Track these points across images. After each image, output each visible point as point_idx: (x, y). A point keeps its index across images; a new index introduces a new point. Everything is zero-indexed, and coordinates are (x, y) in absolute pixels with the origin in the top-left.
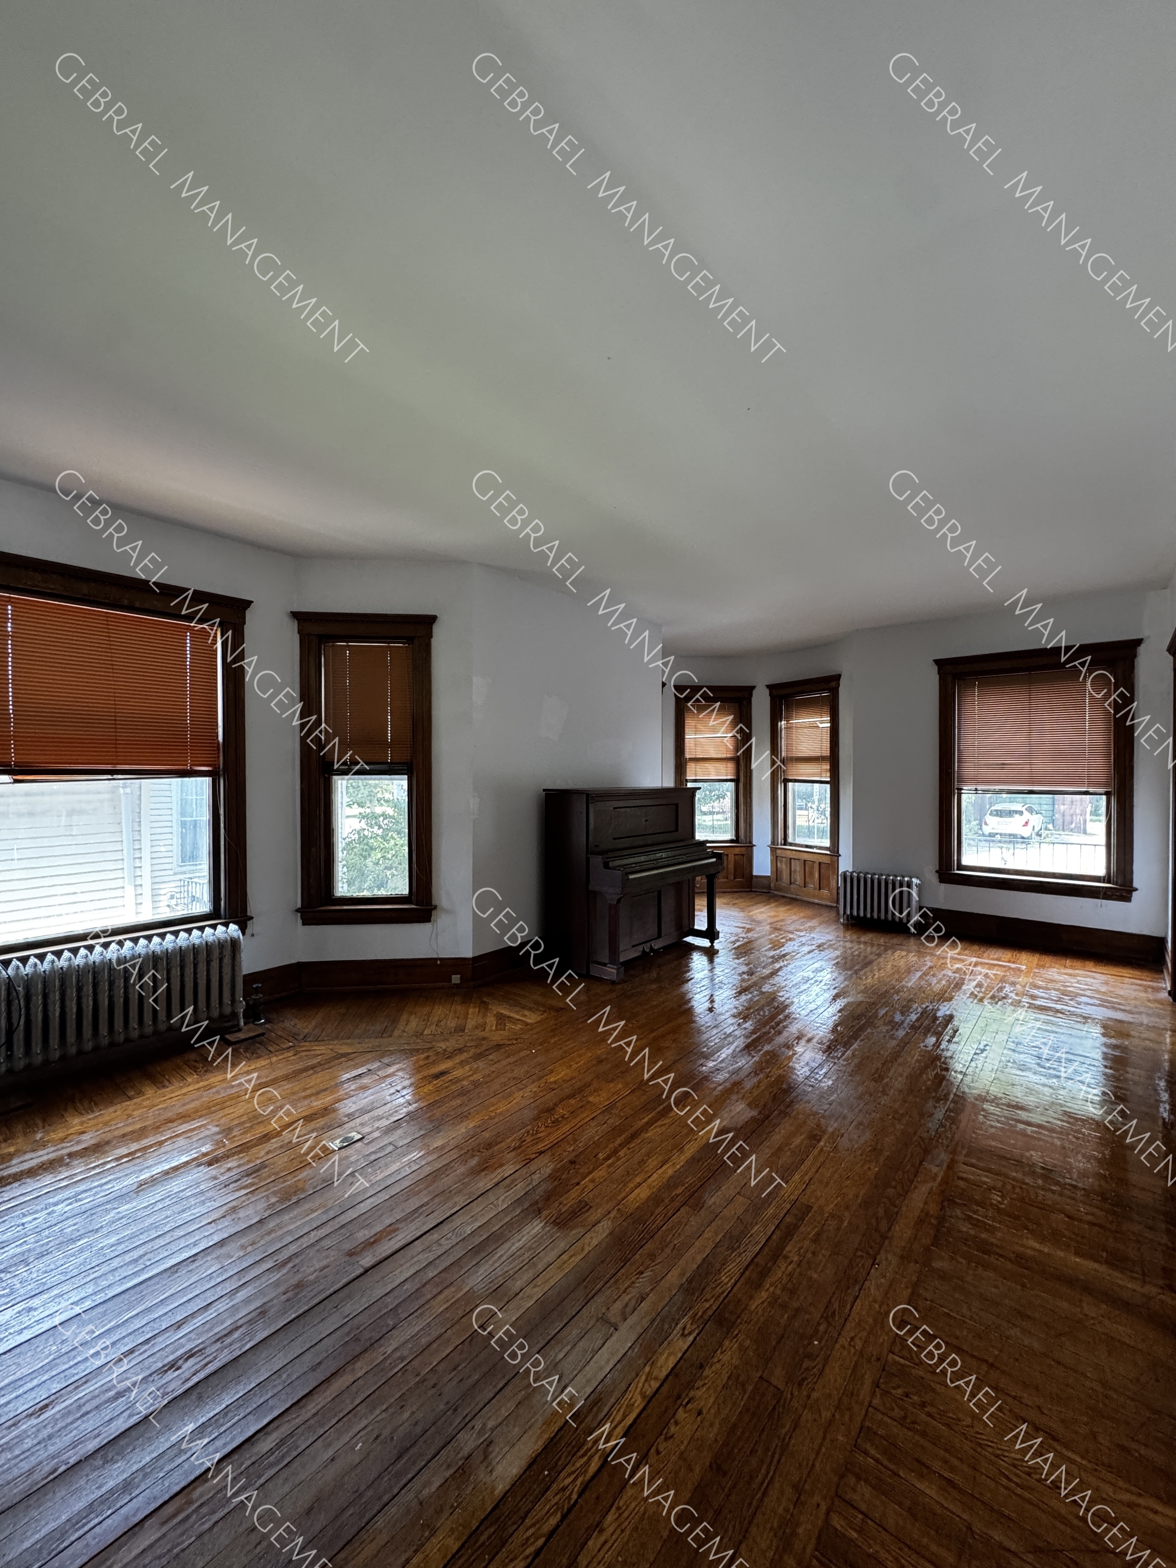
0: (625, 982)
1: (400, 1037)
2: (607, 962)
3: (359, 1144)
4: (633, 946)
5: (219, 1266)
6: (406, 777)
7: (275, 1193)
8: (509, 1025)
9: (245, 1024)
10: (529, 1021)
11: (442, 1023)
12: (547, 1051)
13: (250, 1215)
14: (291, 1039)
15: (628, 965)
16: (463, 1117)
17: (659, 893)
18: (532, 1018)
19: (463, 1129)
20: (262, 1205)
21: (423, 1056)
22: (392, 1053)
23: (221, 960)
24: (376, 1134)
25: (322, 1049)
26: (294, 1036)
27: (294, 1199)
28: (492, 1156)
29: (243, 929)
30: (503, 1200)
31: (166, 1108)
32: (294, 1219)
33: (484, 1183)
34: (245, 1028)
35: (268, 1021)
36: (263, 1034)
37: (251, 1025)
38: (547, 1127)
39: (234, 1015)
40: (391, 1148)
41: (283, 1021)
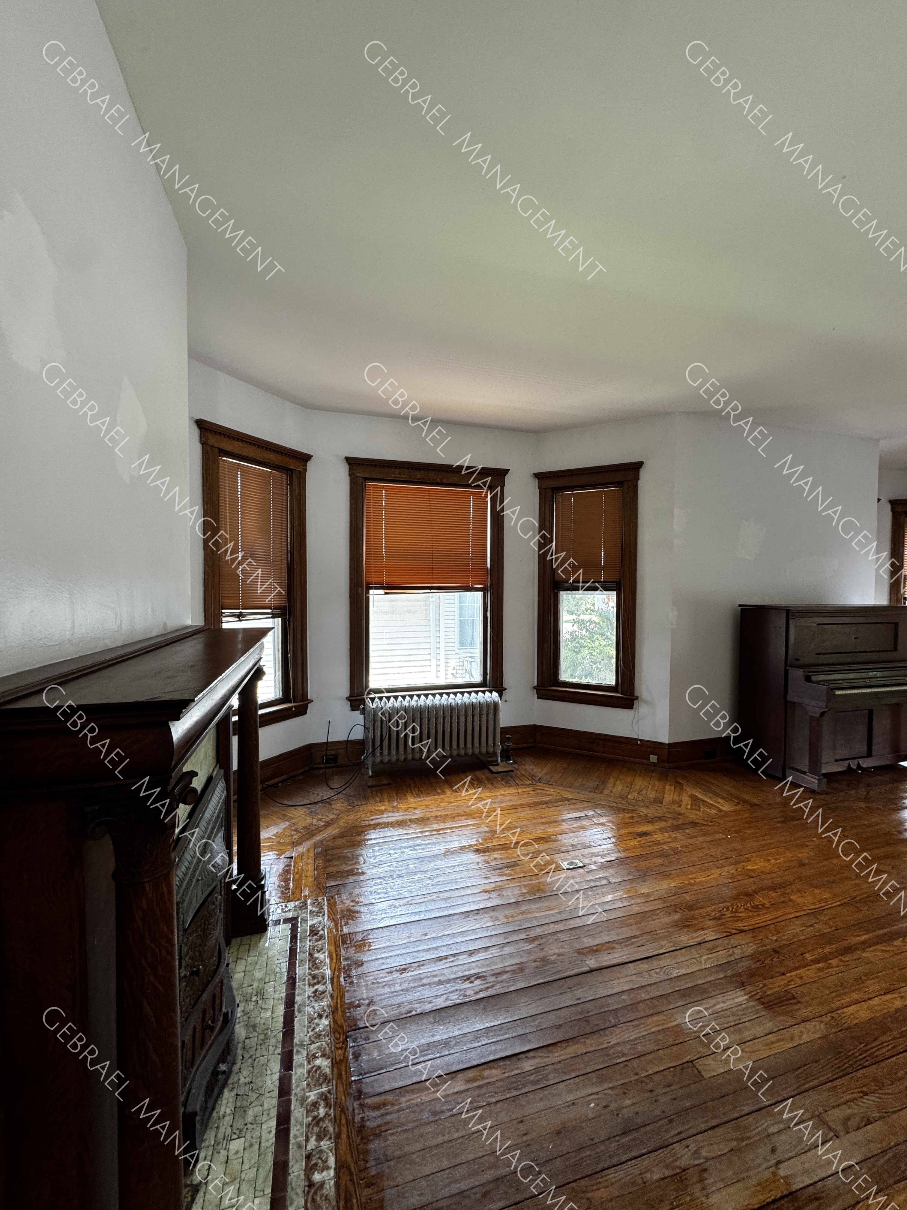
0: (827, 793)
1: (608, 795)
2: (806, 770)
3: (581, 870)
4: (837, 760)
5: (492, 924)
6: (615, 592)
7: (525, 886)
8: (703, 808)
9: (501, 761)
10: (724, 809)
11: (643, 792)
12: (743, 840)
13: (512, 895)
14: (530, 779)
15: (829, 776)
16: (665, 875)
17: (871, 713)
18: (726, 807)
19: (665, 886)
20: (517, 892)
21: (628, 815)
22: (602, 806)
23: (488, 715)
24: (593, 867)
25: (551, 790)
26: (533, 777)
27: (538, 895)
28: (693, 918)
29: (501, 696)
30: (707, 961)
31: (458, 806)
32: (539, 909)
33: (686, 938)
34: (501, 764)
35: (515, 762)
36: (512, 771)
37: (505, 763)
38: (746, 909)
39: (495, 754)
40: (604, 882)
41: (524, 765)
